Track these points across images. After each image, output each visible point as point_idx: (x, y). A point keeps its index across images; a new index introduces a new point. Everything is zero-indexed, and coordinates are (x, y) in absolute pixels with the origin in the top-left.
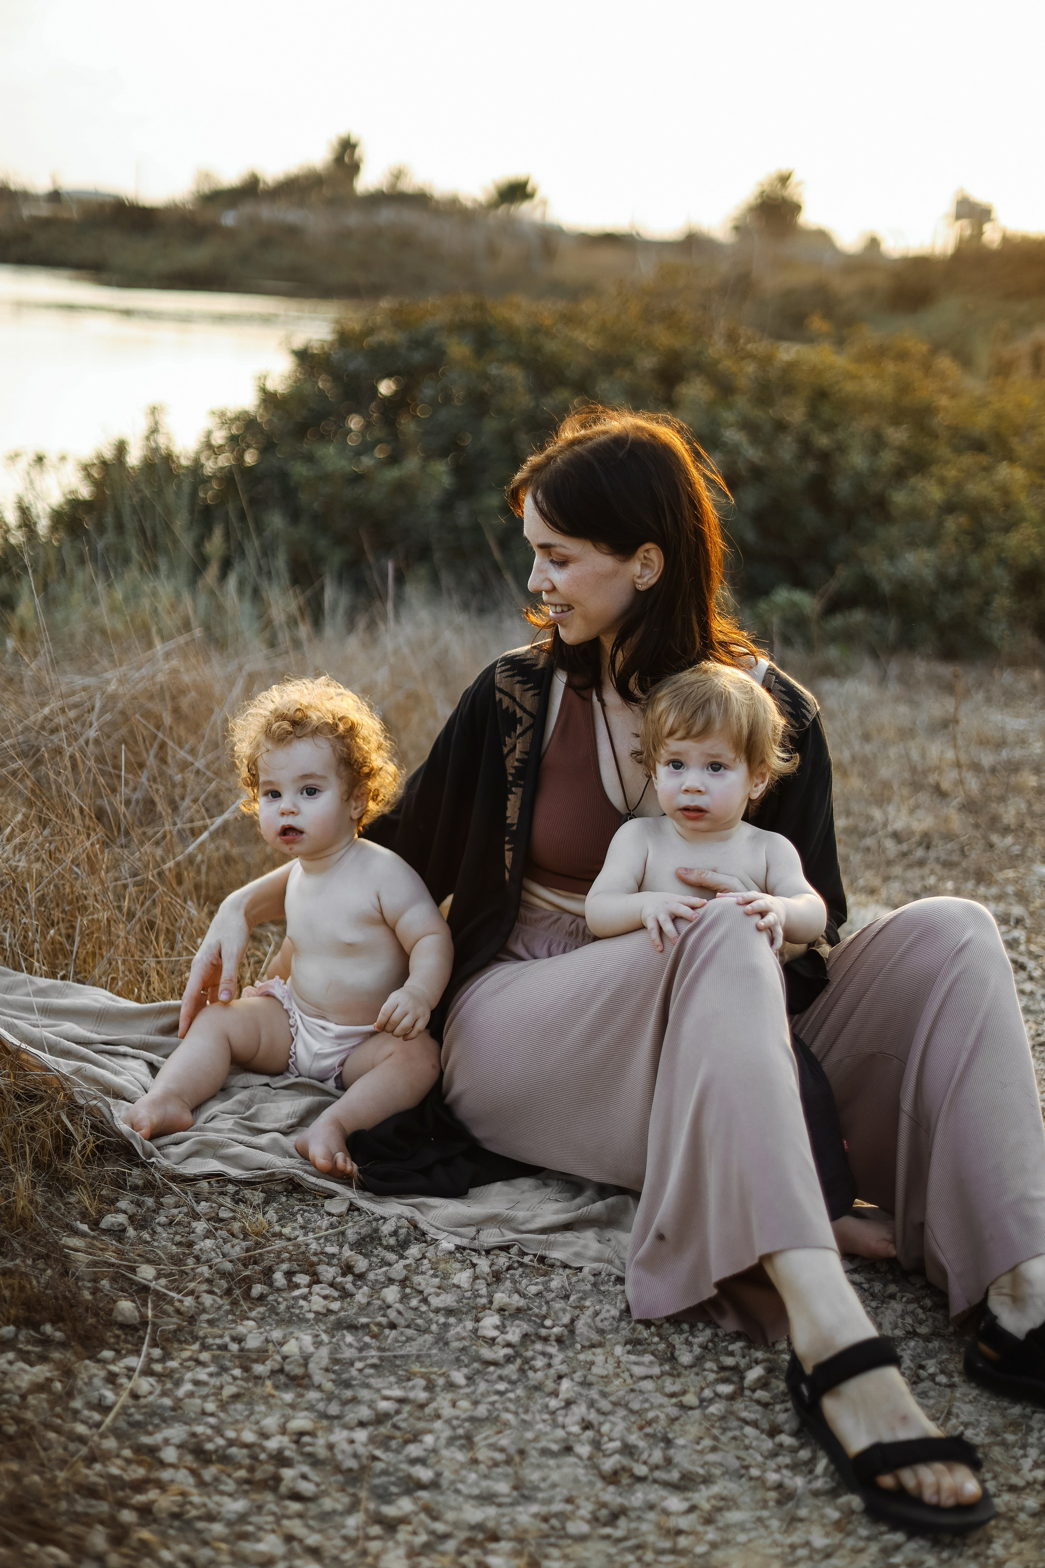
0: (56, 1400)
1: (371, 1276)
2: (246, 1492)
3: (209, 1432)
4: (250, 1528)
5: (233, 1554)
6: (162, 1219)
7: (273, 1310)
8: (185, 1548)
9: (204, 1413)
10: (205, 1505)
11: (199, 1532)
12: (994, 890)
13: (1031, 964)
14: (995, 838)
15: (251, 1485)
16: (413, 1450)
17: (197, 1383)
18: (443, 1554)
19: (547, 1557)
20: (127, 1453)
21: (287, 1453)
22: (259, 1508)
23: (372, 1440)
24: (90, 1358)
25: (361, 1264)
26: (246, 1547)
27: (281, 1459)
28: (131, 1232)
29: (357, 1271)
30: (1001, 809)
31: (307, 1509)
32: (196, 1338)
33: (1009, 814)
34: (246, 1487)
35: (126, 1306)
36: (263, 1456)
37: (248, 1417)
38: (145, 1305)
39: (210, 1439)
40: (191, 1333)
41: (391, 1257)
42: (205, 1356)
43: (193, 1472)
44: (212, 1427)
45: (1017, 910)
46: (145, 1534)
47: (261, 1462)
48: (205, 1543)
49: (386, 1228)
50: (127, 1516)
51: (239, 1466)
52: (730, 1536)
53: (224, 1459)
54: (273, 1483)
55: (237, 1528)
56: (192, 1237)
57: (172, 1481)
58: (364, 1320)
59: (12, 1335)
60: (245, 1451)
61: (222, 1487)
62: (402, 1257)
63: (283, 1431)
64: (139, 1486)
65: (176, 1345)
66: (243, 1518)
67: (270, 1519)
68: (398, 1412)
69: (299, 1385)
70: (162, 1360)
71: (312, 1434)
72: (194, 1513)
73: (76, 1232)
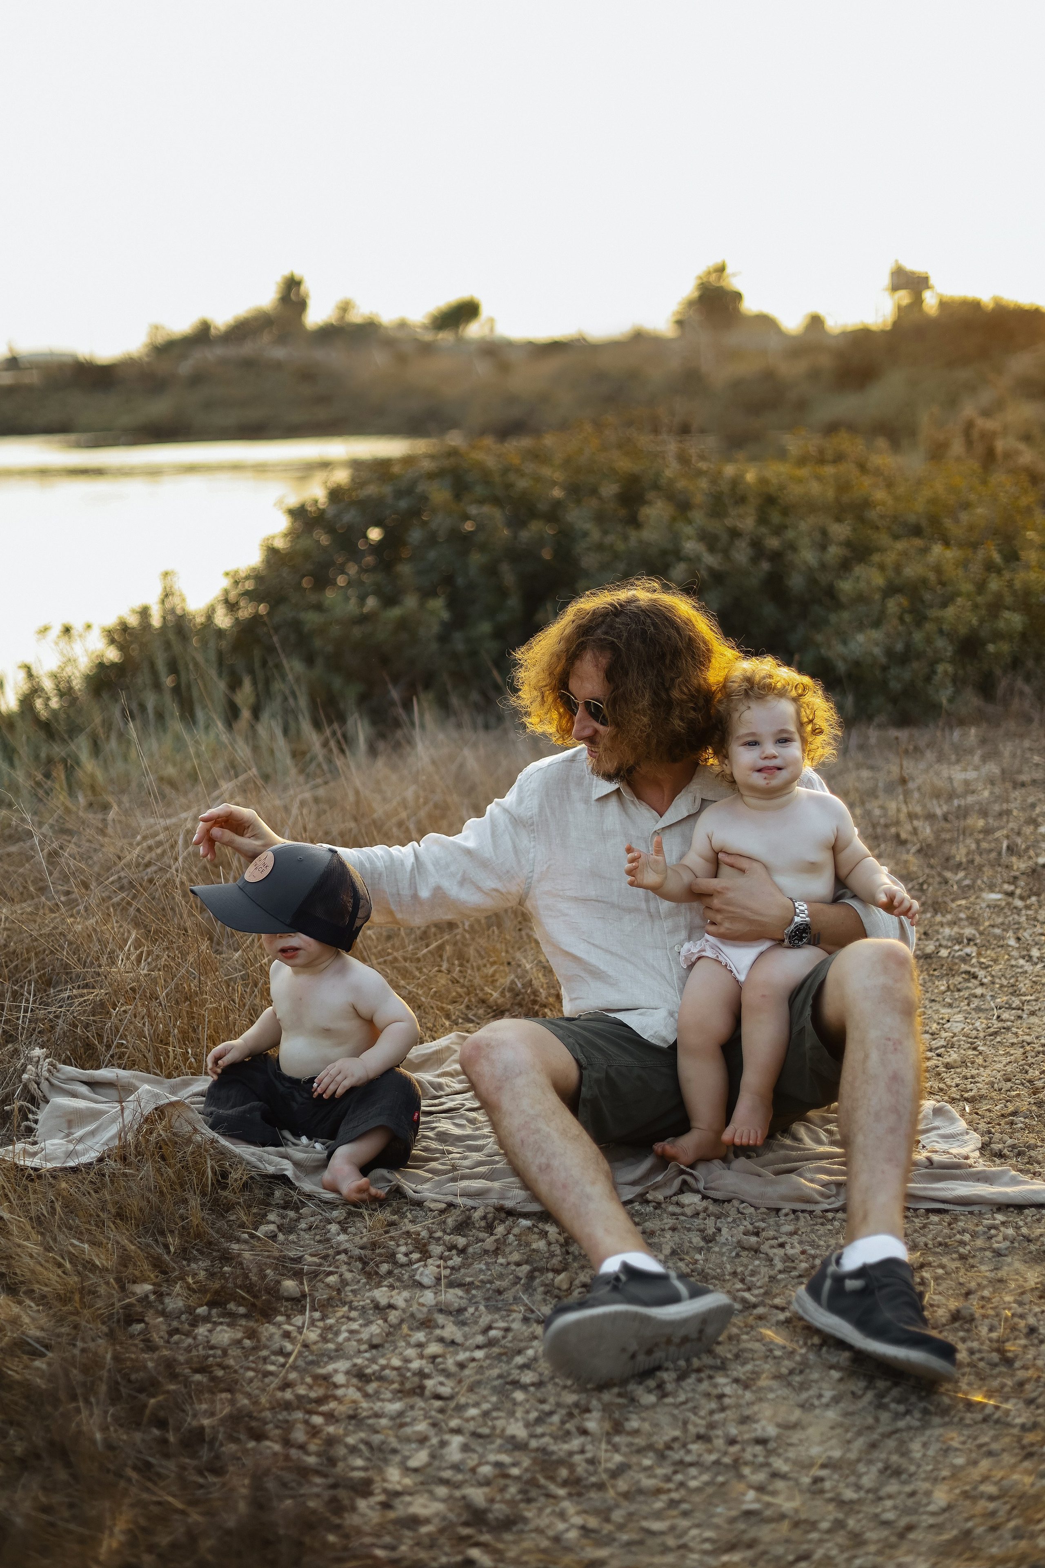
0: (247, 1353)
1: (470, 1250)
2: (400, 1399)
3: (366, 1363)
4: (408, 1420)
5: (397, 1437)
6: (303, 1225)
7: (399, 1279)
8: (362, 1435)
9: (359, 1352)
10: (372, 1409)
11: (369, 1426)
12: (949, 917)
13: (981, 973)
14: (948, 875)
15: (402, 1393)
16: (519, 1360)
17: (351, 1332)
18: (551, 1424)
19: (627, 1420)
20: (309, 1380)
21: (426, 1370)
22: (412, 1407)
23: (487, 1357)
24: (268, 1322)
25: (461, 1241)
26: (408, 1430)
27: (422, 1374)
28: (281, 1237)
29: (460, 1246)
30: (954, 851)
31: (447, 1405)
32: (344, 1304)
33: (960, 854)
34: (399, 1395)
35: (289, 1285)
36: (409, 1374)
37: (393, 1351)
38: (302, 1283)
39: (367, 1367)
40: (340, 1300)
41: (482, 1235)
42: (354, 1314)
43: (359, 1389)
44: (368, 1359)
45: (969, 931)
46: (331, 1429)
47: (408, 1378)
48: (377, 1432)
49: (477, 1215)
50: (317, 1420)
51: (393, 1382)
52: (762, 1395)
53: (381, 1379)
54: (419, 1391)
55: (398, 1421)
56: (328, 1235)
57: (345, 1395)
58: (468, 1279)
59: (206, 1313)
60: (395, 1372)
61: (382, 1396)
62: (492, 1234)
63: (421, 1356)
64: (320, 1401)
65: (330, 1309)
66: (401, 1414)
67: (422, 1412)
68: (504, 1337)
69: (428, 1327)
70: (322, 1319)
71: (443, 1356)
72: (365, 1414)
73: (238, 1241)
